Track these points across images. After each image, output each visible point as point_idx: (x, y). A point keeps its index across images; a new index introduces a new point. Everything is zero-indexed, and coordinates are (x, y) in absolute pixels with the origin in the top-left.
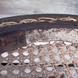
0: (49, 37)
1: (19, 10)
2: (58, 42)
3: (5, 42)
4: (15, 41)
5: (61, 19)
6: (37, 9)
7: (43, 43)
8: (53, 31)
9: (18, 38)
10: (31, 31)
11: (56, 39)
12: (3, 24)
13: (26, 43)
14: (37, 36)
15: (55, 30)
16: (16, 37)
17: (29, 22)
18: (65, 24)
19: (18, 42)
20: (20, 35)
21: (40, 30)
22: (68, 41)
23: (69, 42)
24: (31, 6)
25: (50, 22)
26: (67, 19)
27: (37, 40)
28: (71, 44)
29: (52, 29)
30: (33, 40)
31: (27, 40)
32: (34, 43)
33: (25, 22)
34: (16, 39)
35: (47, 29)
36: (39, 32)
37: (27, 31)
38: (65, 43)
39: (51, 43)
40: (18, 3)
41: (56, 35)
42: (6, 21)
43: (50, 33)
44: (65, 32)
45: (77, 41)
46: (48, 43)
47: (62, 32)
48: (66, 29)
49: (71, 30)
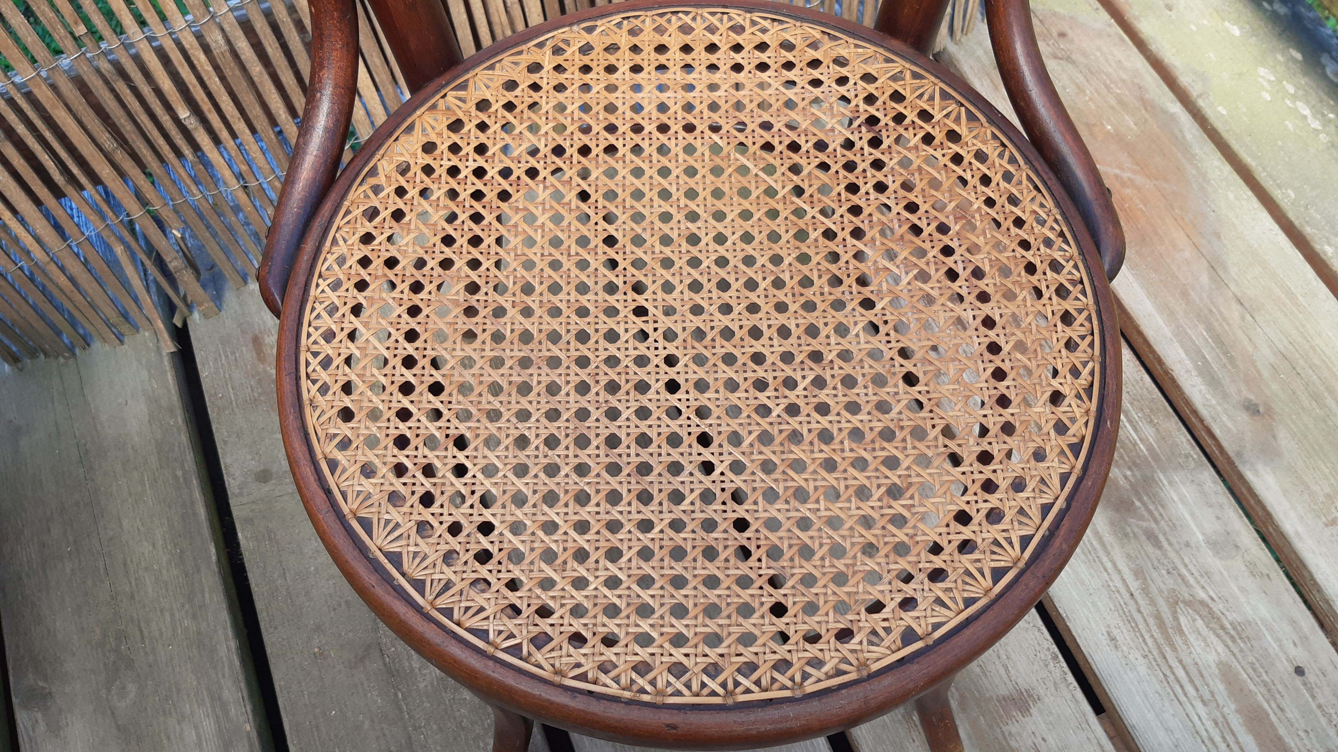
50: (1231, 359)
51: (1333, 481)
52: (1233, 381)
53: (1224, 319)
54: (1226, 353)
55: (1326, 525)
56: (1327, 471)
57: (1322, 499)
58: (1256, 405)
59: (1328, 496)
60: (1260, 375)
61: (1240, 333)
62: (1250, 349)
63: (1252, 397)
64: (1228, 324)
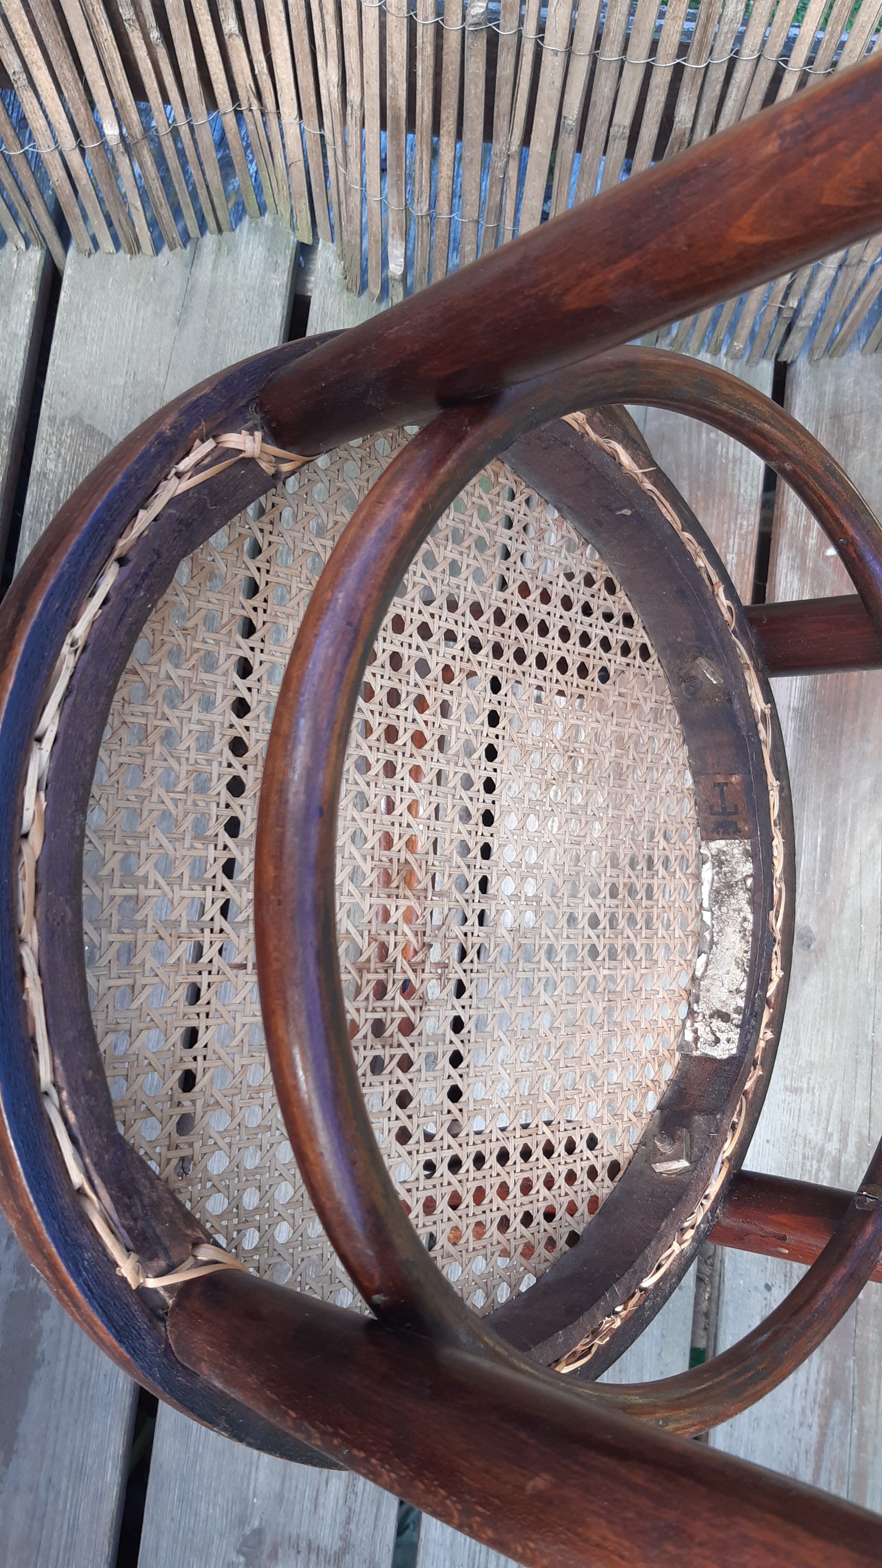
0: (724, 909)
1: (820, 834)
2: (707, 935)
3: (726, 784)
4: (724, 809)
5: (777, 948)
6: (822, 949)
7: (706, 889)
8: (745, 919)
9: (734, 818)
10: (750, 855)
11: (716, 929)
12: (776, 783)
13: (713, 839)
14: (733, 872)
15: (745, 925)
16: (736, 812)
17: (775, 853)
18: (761, 956)
19: (719, 818)
20: (741, 825)
21: (749, 882)
22: (707, 965)
23: (706, 970)
24: (848, 914)
25: (772, 914)
26: (776, 963)
27: (718, 873)
28: (698, 974)
29: (750, 917)
30: (719, 861)
31: (723, 842)
32: (708, 865)
33: (775, 843)
34: (730, 814)
35: (751, 902)
36: (745, 879)
37: (752, 845)
38: (704, 957)
39: (707, 916)
40: (866, 834)
41: (729, 930)
42: (781, 790)
43: (740, 911)
44: (741, 955)
45: (708, 991)
46: (706, 904)
47: (738, 946)
48: (748, 956)
49: (745, 971)
50: (825, 880)
51: (827, 1054)
52: (808, 903)
53: (852, 836)
54: (825, 871)
55: (786, 1089)
56: (829, 1040)
57: (802, 1062)
58: (812, 939)
59: (812, 1064)
60: (841, 911)
61: (856, 860)
62: (853, 881)
63: (814, 929)
64: (850, 844)
